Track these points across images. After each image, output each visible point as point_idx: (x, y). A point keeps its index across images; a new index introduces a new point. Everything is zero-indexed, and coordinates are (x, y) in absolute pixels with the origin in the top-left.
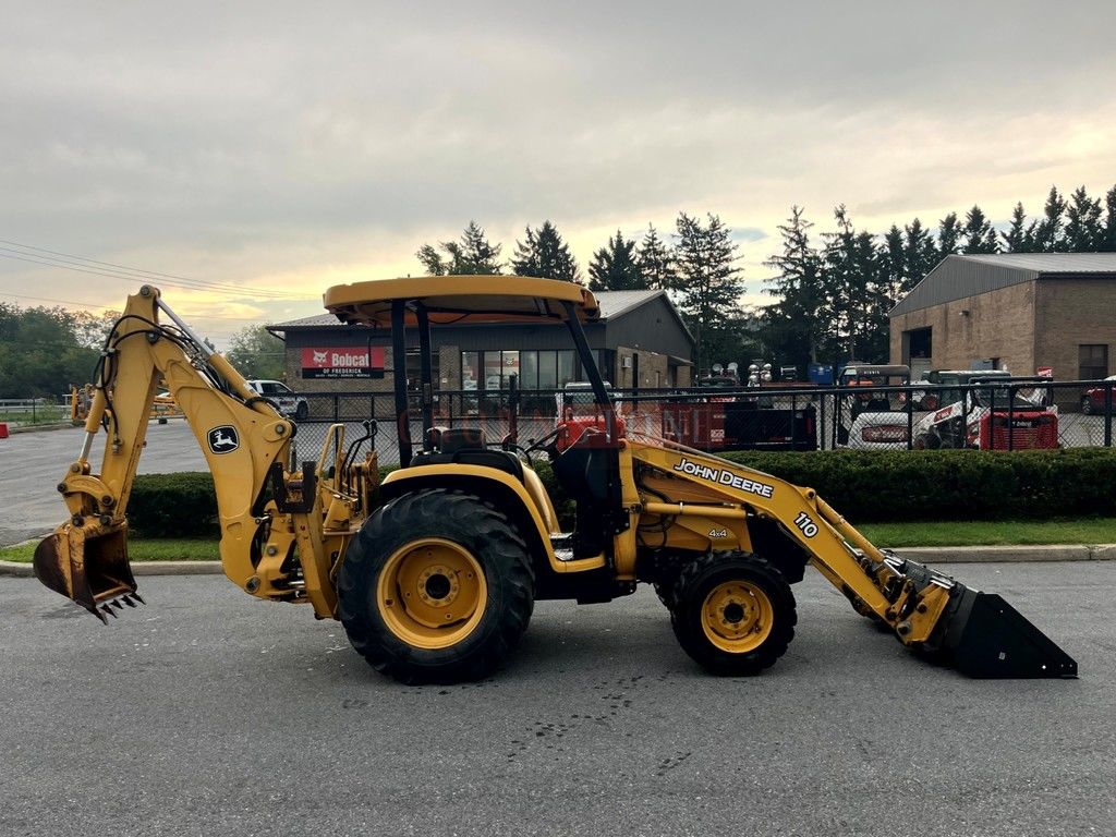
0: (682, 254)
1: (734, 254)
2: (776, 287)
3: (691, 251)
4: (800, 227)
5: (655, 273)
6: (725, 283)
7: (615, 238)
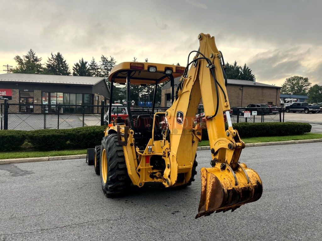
0: (103, 67)
3: (105, 66)
5: (94, 72)
7: (81, 60)
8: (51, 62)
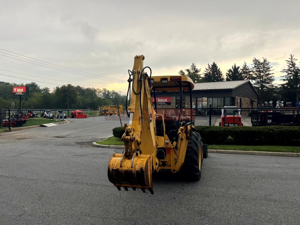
0: (254, 70)
1: (271, 69)
2: (285, 78)
3: (257, 69)
4: (293, 60)
5: (246, 75)
6: (268, 77)
7: (234, 66)
8: (208, 71)
